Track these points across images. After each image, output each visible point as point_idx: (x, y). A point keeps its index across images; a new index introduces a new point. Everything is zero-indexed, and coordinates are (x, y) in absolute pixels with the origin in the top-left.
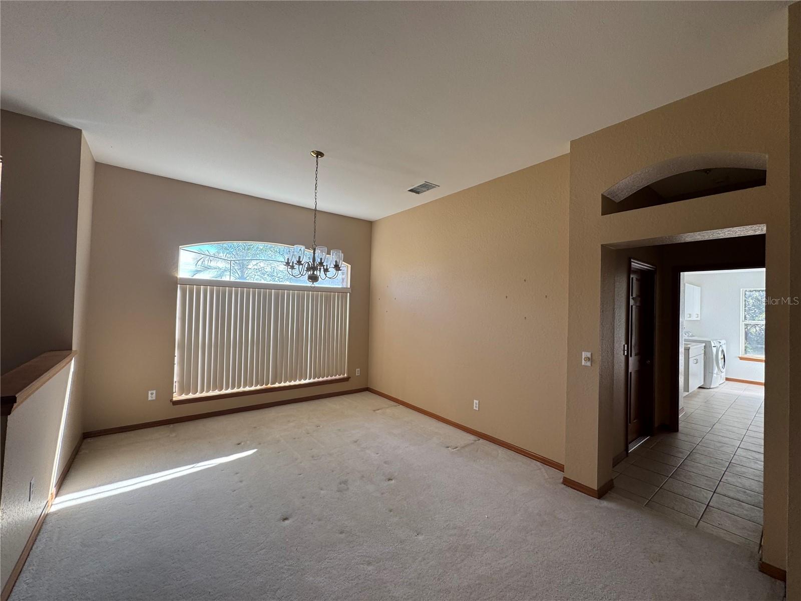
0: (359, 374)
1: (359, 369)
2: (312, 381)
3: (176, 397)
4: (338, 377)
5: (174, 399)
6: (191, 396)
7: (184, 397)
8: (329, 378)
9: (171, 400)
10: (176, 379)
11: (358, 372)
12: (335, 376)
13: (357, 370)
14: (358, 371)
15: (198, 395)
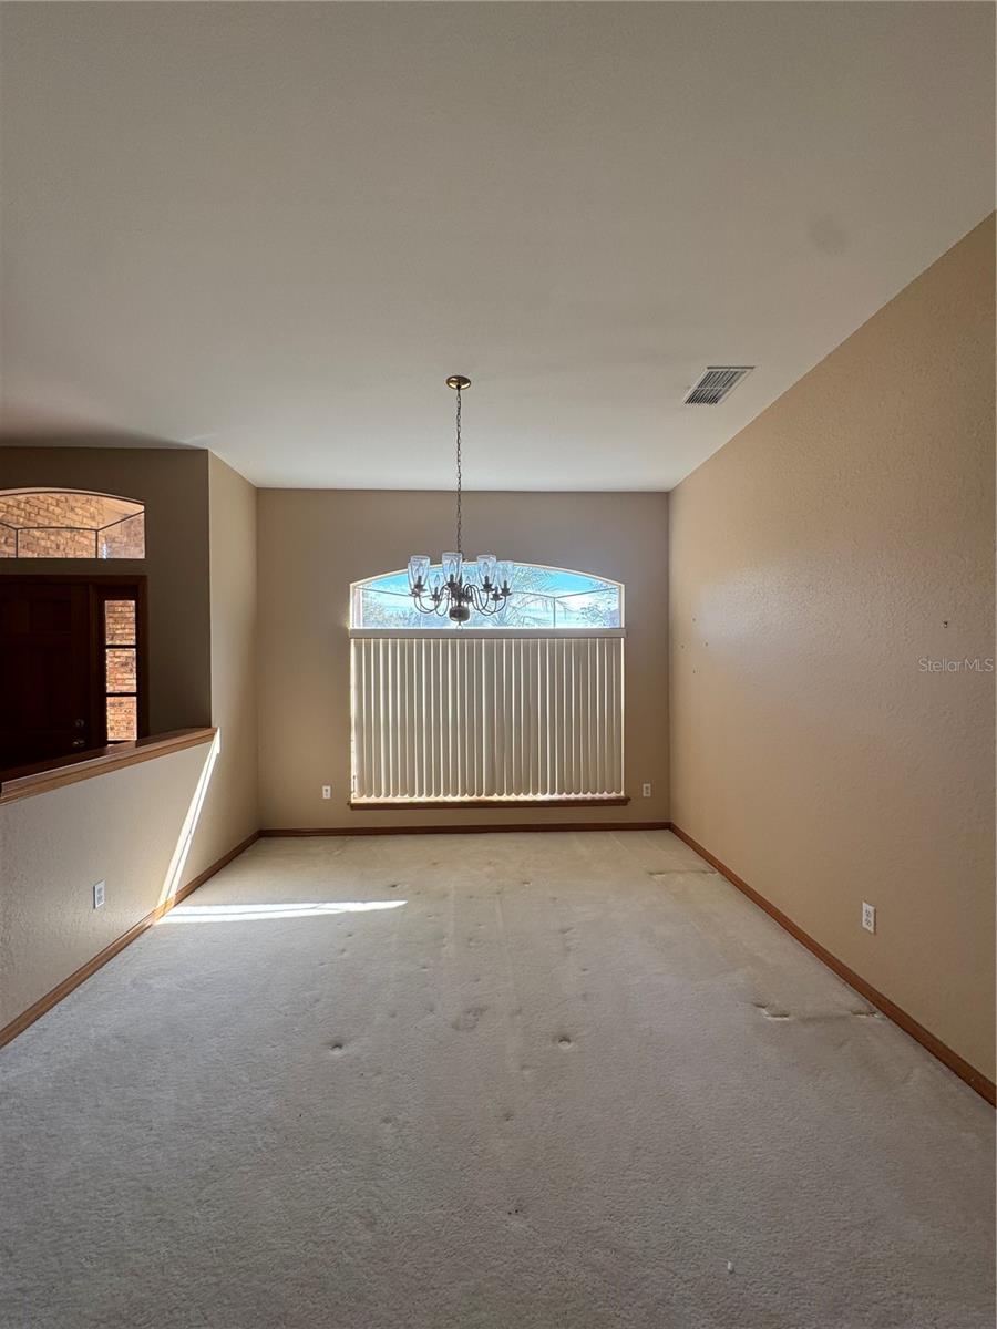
0: (649, 795)
1: (649, 785)
2: (556, 797)
3: (356, 799)
4: (605, 795)
5: (353, 801)
6: (373, 799)
7: (364, 800)
8: (589, 796)
9: (349, 803)
10: (354, 772)
11: (647, 790)
12: (601, 793)
13: (645, 786)
14: (647, 788)
15: (382, 799)
